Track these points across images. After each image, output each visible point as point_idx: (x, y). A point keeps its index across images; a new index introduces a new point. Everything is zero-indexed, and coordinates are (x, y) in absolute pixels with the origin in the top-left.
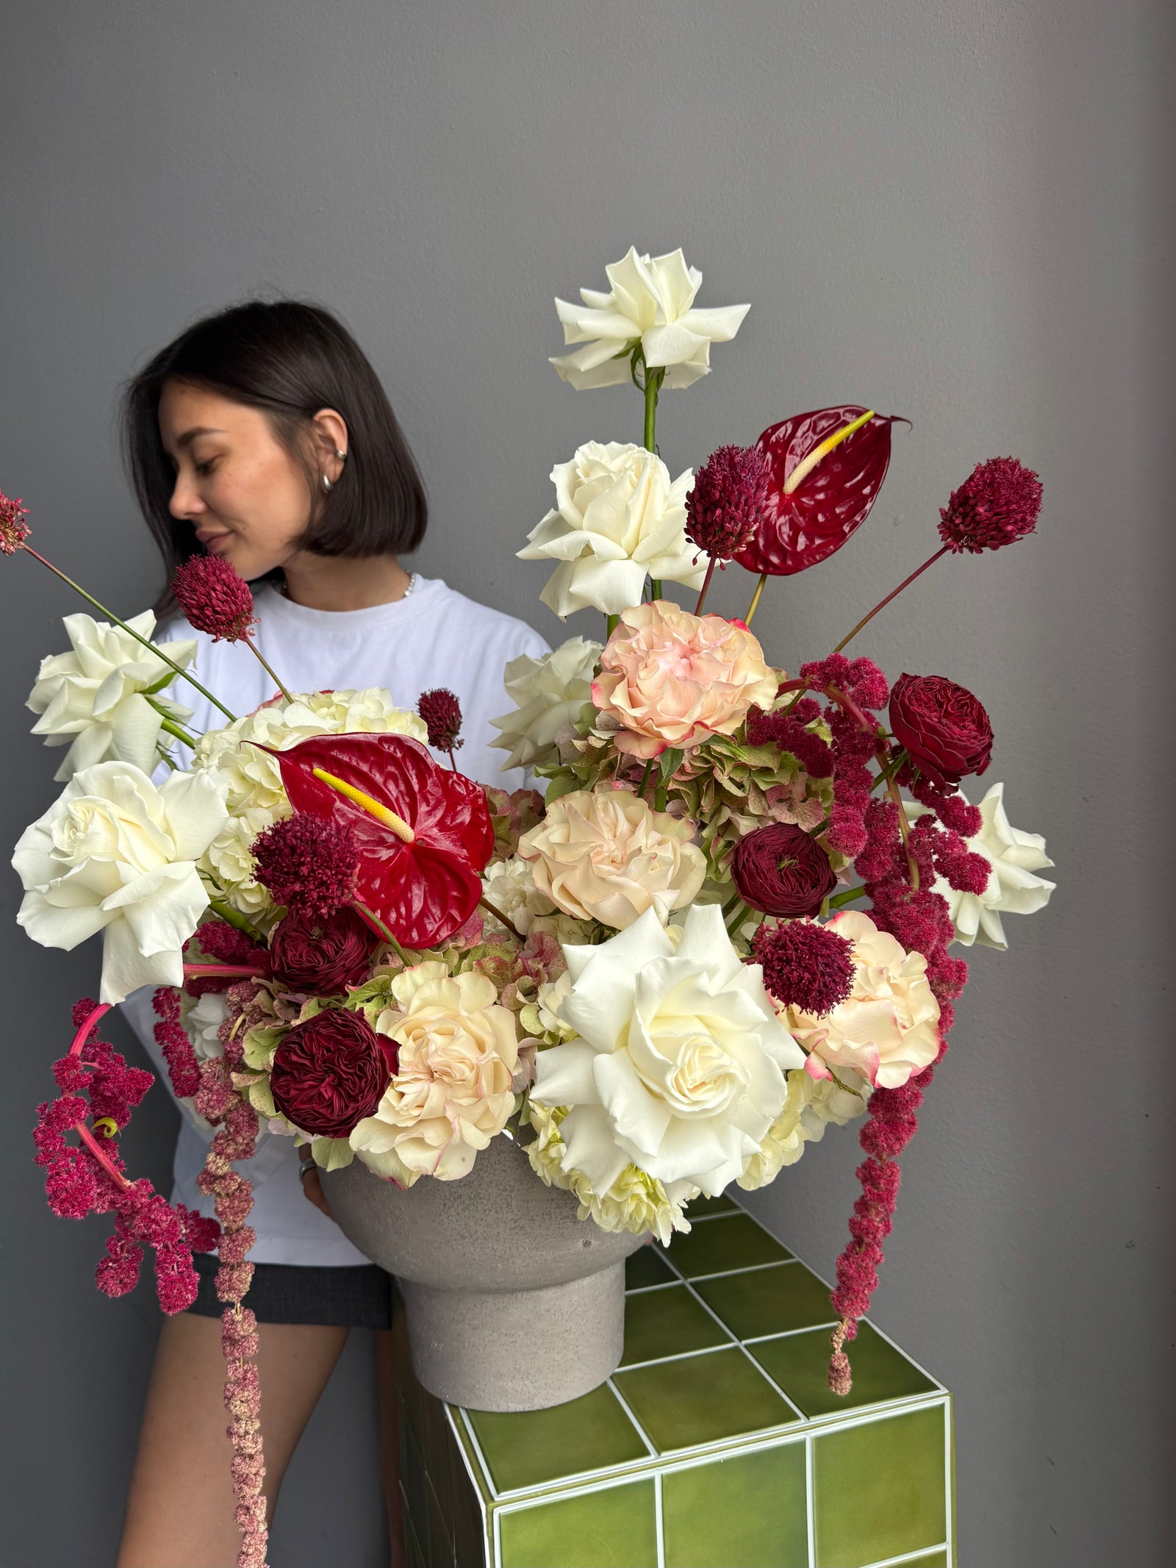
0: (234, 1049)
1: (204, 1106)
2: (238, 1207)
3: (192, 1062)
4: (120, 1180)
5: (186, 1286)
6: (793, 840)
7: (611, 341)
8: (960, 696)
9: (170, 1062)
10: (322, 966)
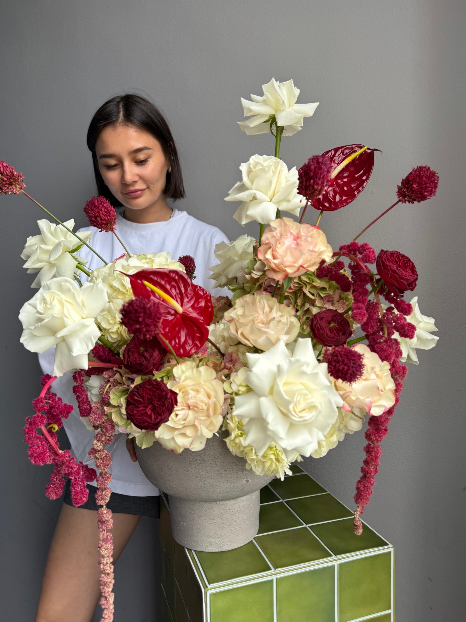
0: (106, 397)
1: (93, 420)
2: (106, 463)
3: (88, 402)
4: (58, 450)
5: (83, 495)
6: (335, 316)
7: (263, 115)
8: (404, 259)
9: (79, 402)
10: (145, 363)
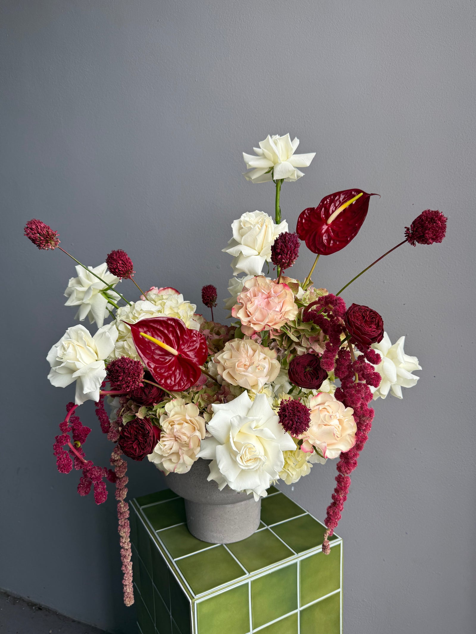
0: (119, 420)
1: (110, 438)
2: (121, 470)
3: (108, 422)
4: (83, 460)
5: (103, 496)
6: (311, 361)
7: (262, 169)
9: (101, 422)
10: (144, 397)
